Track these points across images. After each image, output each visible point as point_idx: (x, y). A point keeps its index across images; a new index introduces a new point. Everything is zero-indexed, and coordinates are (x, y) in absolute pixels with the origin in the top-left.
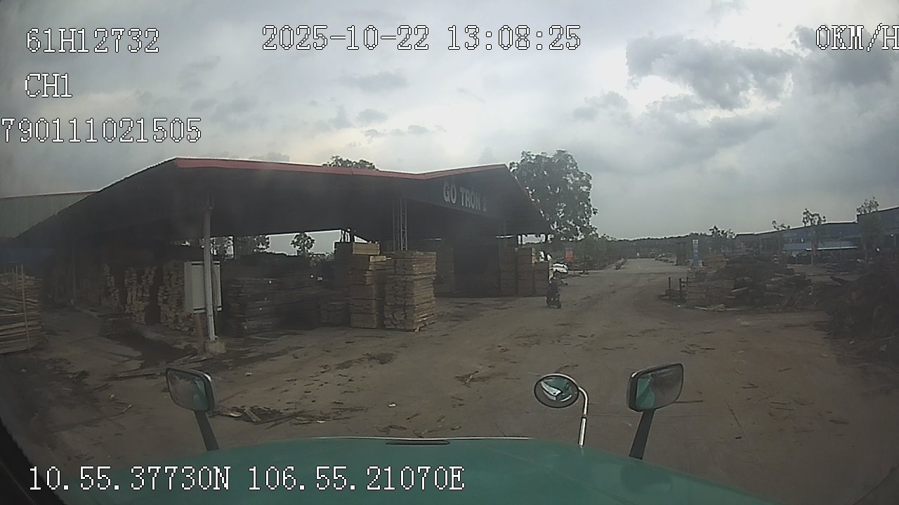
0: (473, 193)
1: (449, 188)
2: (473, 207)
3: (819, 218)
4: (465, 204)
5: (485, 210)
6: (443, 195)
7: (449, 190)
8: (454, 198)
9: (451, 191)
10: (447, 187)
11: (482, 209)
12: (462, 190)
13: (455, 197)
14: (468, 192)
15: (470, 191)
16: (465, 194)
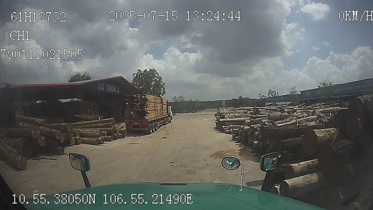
2: (112, 91)
3: (275, 93)
4: (108, 90)
5: (118, 92)
6: (98, 88)
13: (104, 88)
15: (111, 85)
16: (108, 87)
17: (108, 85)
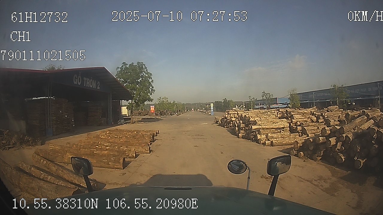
0: (91, 80)
1: (77, 78)
2: (91, 87)
3: (270, 96)
4: (86, 85)
5: (98, 88)
6: (73, 81)
7: (77, 79)
8: (79, 82)
9: (78, 79)
10: (75, 77)
11: (97, 87)
12: (85, 79)
13: (81, 81)
14: (88, 79)
15: (90, 80)
16: (86, 81)
17: (86, 78)
